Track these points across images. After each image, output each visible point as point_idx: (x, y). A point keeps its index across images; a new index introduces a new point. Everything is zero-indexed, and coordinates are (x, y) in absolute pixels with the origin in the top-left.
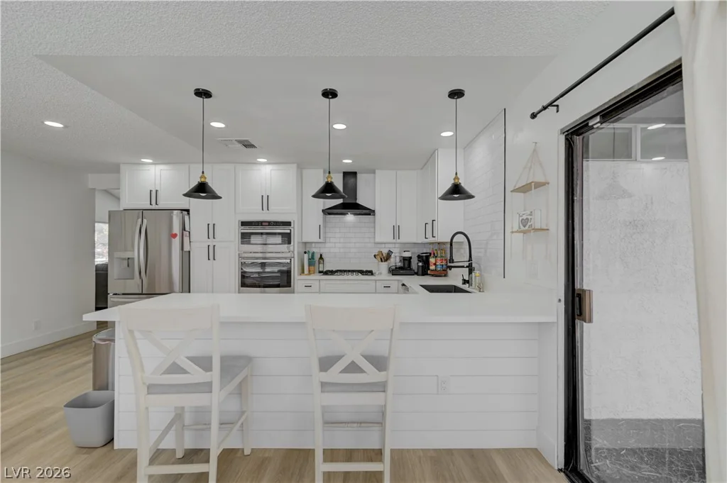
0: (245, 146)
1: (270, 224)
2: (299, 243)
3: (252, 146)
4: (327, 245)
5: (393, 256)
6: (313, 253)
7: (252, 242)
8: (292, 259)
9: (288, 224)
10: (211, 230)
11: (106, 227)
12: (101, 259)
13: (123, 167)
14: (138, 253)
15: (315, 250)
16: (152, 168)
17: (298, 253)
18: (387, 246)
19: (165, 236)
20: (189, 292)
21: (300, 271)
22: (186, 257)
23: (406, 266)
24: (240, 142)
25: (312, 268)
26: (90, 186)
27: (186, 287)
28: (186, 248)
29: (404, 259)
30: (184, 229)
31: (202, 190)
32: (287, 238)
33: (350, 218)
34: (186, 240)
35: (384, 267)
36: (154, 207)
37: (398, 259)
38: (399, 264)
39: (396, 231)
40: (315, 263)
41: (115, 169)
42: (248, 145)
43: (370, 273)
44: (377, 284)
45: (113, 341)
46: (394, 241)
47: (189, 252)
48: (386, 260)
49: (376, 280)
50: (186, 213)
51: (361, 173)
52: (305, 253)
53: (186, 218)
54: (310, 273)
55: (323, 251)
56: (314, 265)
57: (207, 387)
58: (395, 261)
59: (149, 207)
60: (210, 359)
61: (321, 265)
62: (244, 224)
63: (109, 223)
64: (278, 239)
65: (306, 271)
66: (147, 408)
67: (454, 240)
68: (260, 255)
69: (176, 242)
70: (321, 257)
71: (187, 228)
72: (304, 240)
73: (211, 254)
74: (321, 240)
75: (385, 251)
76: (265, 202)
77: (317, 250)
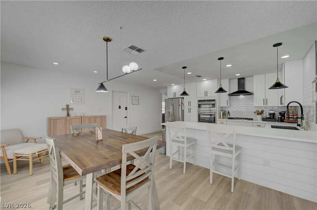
0: (198, 77)
1: (208, 101)
2: (218, 107)
3: (201, 76)
4: (231, 108)
5: (264, 112)
6: (225, 111)
7: (202, 107)
8: (216, 113)
9: (214, 100)
10: (189, 104)
11: (164, 103)
12: (163, 112)
13: (168, 87)
14: (171, 110)
15: (226, 110)
16: (174, 86)
17: (218, 111)
18: (261, 108)
19: (178, 105)
20: (184, 121)
21: (219, 117)
22: (183, 111)
23: (272, 117)
24: (196, 76)
25: (224, 116)
26: (161, 93)
27: (183, 120)
28: (183, 109)
29: (270, 114)
30: (182, 103)
31: (184, 93)
32: (214, 105)
33: (242, 96)
34: (183, 106)
35: (259, 117)
36: (175, 97)
37: (267, 114)
38: (269, 116)
39: (265, 101)
40: (226, 115)
41: (166, 88)
42: (199, 76)
43: (252, 119)
44: (254, 124)
45: (166, 131)
46: (264, 106)
47: (184, 110)
48: (260, 114)
49: (253, 123)
50: (182, 98)
51: (247, 77)
52: (221, 111)
53: (183, 100)
54: (223, 118)
55: (229, 110)
56: (225, 115)
57: (183, 142)
58: (266, 115)
59: (174, 97)
60: (184, 137)
61: (229, 116)
62: (199, 101)
63: (165, 102)
64: (211, 106)
65: (222, 117)
66: (172, 145)
67: (290, 105)
68: (208, 111)
69: (180, 107)
70: (229, 112)
71: (183, 103)
72: (221, 106)
73: (190, 111)
74: (228, 106)
75: (260, 111)
76: (206, 93)
77: (227, 110)
